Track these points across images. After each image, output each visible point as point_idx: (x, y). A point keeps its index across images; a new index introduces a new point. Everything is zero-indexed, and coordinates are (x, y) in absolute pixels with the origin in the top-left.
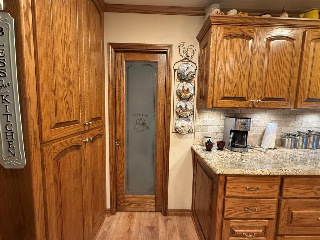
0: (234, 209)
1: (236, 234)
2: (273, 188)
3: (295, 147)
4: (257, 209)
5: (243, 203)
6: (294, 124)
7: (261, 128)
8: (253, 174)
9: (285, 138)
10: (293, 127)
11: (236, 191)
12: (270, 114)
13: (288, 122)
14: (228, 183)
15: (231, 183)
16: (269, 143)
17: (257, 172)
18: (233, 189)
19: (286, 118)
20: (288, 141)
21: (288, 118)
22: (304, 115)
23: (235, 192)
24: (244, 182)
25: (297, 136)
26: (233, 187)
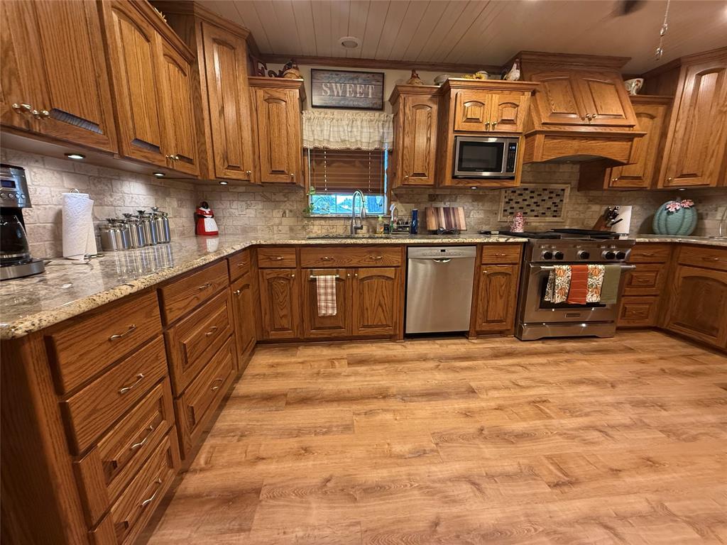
0: (98, 411)
1: (120, 463)
2: (153, 315)
3: (129, 246)
4: (141, 375)
5: (112, 382)
6: (112, 200)
7: (45, 209)
8: (116, 298)
9: (107, 229)
10: (112, 205)
11: (89, 362)
12: (58, 172)
13: (101, 194)
14: (62, 350)
15: (71, 345)
16: (85, 242)
17: (122, 291)
18: (82, 359)
19: (94, 184)
20: (114, 234)
21: (99, 186)
22: (123, 181)
23: (89, 365)
24: (100, 328)
25: (127, 223)
26: (77, 355)
